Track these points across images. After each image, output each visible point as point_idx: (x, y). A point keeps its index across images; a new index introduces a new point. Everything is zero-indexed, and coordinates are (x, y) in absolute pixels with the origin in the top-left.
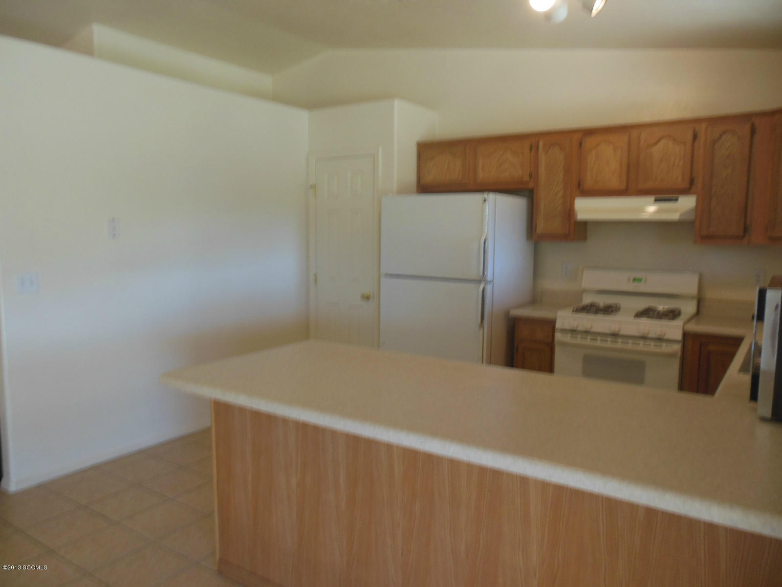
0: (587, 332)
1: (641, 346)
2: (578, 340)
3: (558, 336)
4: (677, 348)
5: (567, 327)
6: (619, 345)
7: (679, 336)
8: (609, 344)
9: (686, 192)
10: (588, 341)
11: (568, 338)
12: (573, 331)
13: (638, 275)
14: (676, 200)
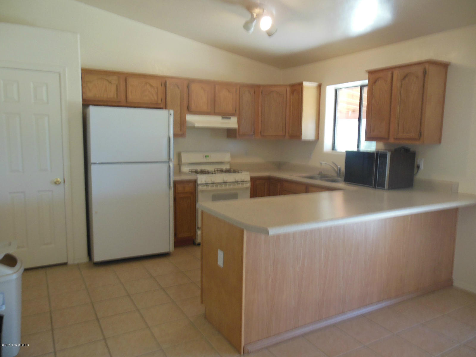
0: (213, 183)
1: (236, 186)
2: (210, 188)
3: (200, 188)
4: (249, 185)
5: (203, 182)
6: (228, 187)
7: (249, 179)
8: (223, 187)
9: (233, 115)
10: (214, 188)
11: (204, 188)
12: (207, 184)
13: (206, 154)
14: (230, 118)
